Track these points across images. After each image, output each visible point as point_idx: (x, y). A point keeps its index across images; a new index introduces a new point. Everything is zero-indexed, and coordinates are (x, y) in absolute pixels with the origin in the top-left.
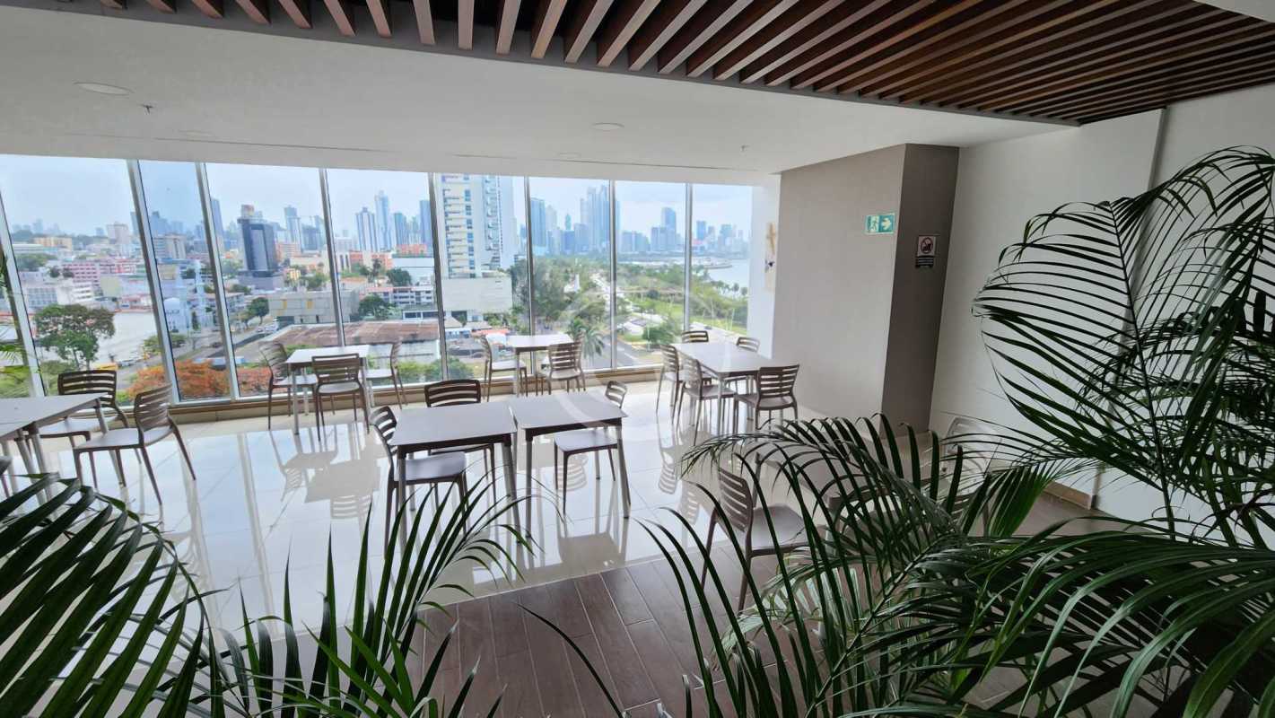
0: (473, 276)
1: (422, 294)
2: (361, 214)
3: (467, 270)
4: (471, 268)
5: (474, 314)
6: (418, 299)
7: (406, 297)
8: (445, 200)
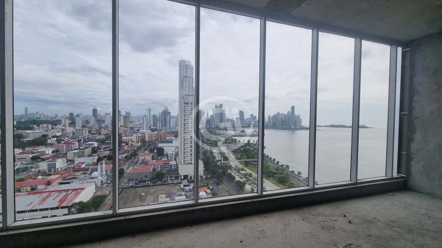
0: (191, 163)
2: (144, 117)
3: (189, 161)
4: (191, 161)
5: (191, 176)
6: (171, 167)
8: (184, 139)
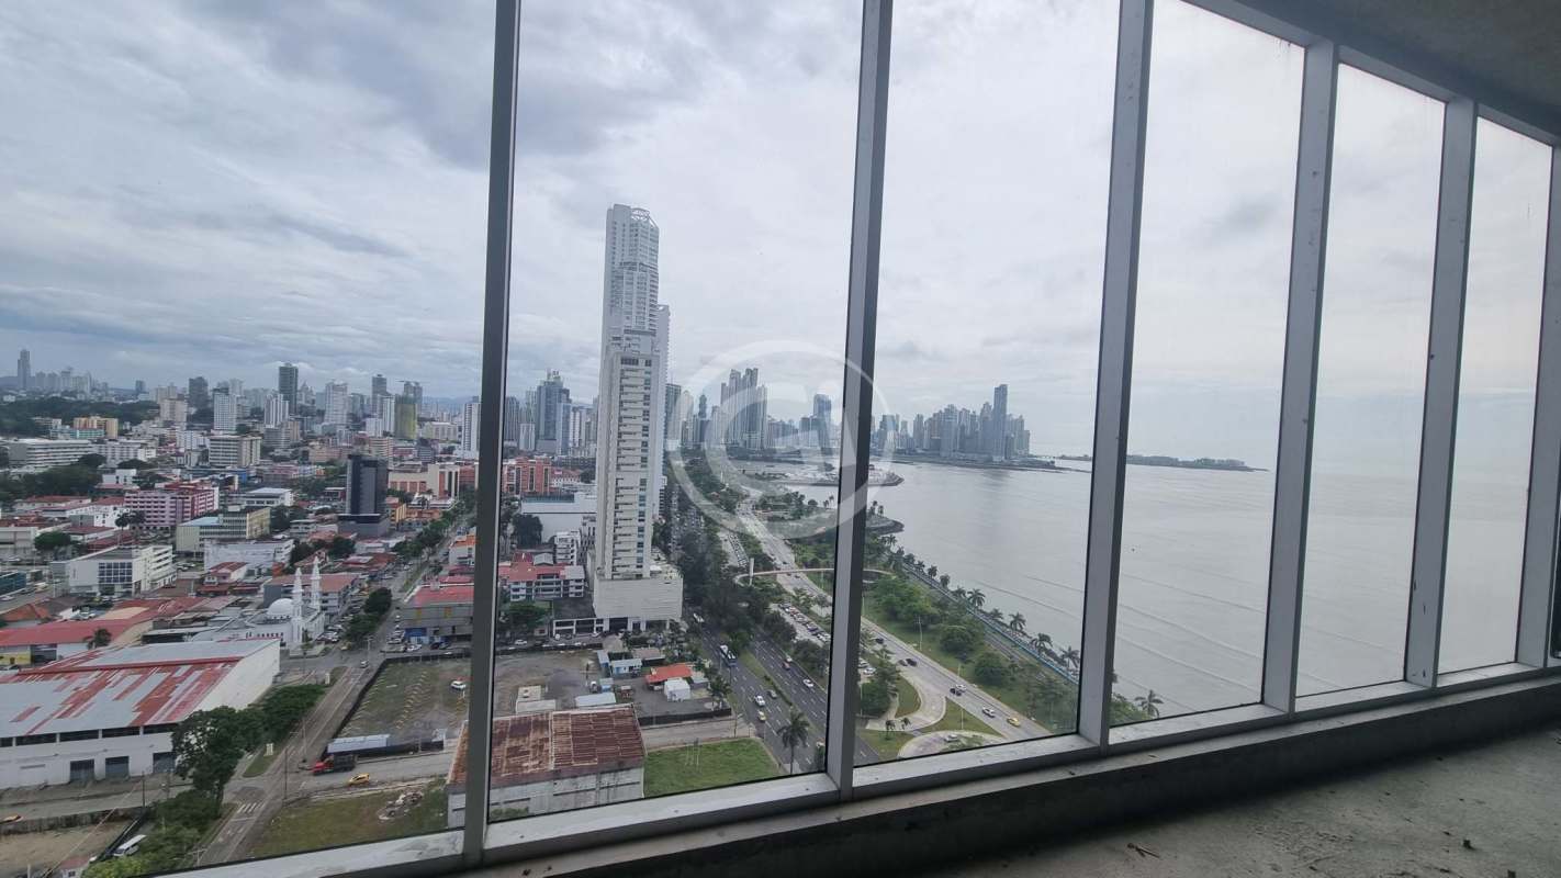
0: (639, 577)
1: (572, 583)
2: (470, 406)
3: (633, 569)
4: (638, 567)
5: (635, 621)
6: (566, 589)
7: (551, 583)
8: (617, 490)
